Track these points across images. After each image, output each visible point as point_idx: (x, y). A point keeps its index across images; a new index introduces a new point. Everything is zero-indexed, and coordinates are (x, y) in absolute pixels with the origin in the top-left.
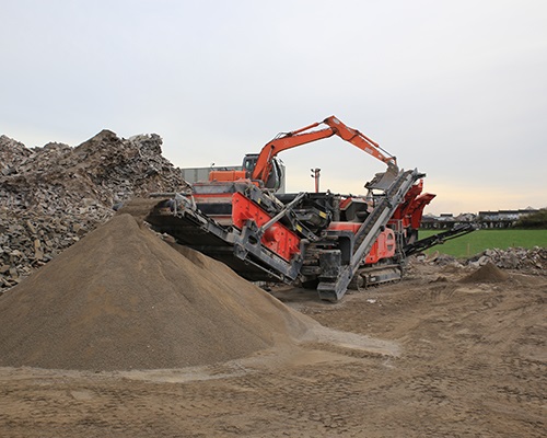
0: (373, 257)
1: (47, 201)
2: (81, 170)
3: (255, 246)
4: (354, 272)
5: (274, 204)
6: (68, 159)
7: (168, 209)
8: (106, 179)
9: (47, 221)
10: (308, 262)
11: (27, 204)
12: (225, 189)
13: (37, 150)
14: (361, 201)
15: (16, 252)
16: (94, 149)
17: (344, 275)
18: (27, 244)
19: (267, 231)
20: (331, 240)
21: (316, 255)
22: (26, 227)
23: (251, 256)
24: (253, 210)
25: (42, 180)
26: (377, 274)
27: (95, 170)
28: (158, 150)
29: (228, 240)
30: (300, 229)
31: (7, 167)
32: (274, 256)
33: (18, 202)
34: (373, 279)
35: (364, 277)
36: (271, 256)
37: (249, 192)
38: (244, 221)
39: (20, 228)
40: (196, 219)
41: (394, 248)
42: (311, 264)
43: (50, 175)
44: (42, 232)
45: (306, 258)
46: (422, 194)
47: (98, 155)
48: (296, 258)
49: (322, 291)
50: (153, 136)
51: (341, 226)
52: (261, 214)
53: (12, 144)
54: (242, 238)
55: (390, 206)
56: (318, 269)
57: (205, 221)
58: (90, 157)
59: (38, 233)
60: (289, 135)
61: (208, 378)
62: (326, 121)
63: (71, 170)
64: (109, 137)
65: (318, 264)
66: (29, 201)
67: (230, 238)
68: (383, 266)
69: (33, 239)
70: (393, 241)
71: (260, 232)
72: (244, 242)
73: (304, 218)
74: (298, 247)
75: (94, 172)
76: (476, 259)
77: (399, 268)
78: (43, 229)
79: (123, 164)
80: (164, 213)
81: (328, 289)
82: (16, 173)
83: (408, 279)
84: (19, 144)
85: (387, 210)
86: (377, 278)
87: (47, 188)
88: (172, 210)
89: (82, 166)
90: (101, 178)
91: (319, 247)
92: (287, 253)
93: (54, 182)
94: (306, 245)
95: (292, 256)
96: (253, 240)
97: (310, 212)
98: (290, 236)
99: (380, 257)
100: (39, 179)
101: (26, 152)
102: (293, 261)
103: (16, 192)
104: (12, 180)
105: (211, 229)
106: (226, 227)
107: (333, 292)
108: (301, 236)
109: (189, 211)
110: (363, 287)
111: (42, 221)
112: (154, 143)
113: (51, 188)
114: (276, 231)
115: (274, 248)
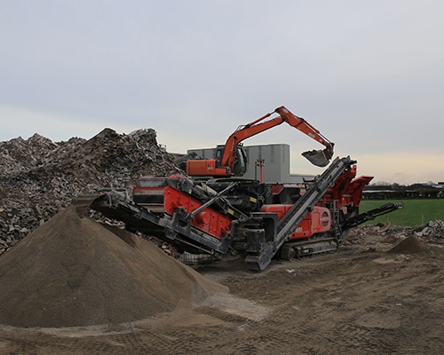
0: (307, 232)
1: (60, 187)
2: (87, 161)
3: (185, 228)
4: (278, 247)
5: (206, 193)
6: (77, 153)
7: (106, 202)
8: (109, 167)
9: (51, 204)
10: (238, 239)
11: (45, 189)
12: (159, 183)
13: (62, 144)
14: (295, 186)
15: (24, 230)
16: (97, 144)
17: (267, 249)
18: (34, 223)
19: (197, 215)
20: (256, 221)
21: (244, 233)
22: (35, 209)
23: (180, 235)
24: (184, 200)
25: (58, 170)
26: (311, 246)
27: (99, 160)
28: (154, 141)
29: (160, 224)
30: (231, 212)
31: (35, 160)
32: (204, 235)
33: (38, 188)
34: (307, 251)
35: (296, 250)
36: (201, 235)
37: (180, 185)
38: (175, 209)
39: (30, 210)
40: (130, 209)
41: (329, 224)
42: (241, 241)
43: (63, 165)
44: (46, 213)
45: (236, 236)
46: (357, 177)
47: (101, 149)
48: (226, 236)
49: (248, 263)
50: (150, 130)
51: (271, 208)
52: (193, 203)
53: (41, 140)
54: (172, 222)
55: (318, 190)
56: (245, 245)
57: (137, 210)
58: (95, 151)
59: (43, 214)
60: (248, 126)
61: (101, 334)
62: (277, 110)
63: (79, 161)
64: (109, 134)
65: (246, 241)
66: (47, 187)
67: (162, 222)
68: (319, 239)
69: (39, 219)
70: (329, 218)
71: (189, 217)
72: (174, 225)
73: (236, 203)
74: (230, 226)
75: (98, 162)
76: (420, 230)
77: (335, 240)
78: (47, 211)
79: (122, 155)
80: (103, 205)
81: (253, 261)
82: (41, 164)
83: (346, 249)
84: (47, 140)
85: (315, 193)
86: (310, 250)
87: (61, 176)
88: (108, 203)
89: (89, 158)
90: (104, 167)
91: (246, 227)
92: (219, 233)
93: (67, 171)
94: (236, 225)
95: (223, 234)
96: (183, 224)
97: (241, 198)
98: (222, 218)
99: (313, 232)
100: (55, 169)
101: (52, 146)
102: (223, 238)
103: (38, 180)
104: (34, 171)
105: (143, 216)
106: (159, 214)
107: (257, 264)
108: (232, 218)
109: (122, 203)
110: (296, 257)
111: (47, 205)
112: (149, 137)
113: (64, 175)
114: (205, 215)
115: (205, 229)
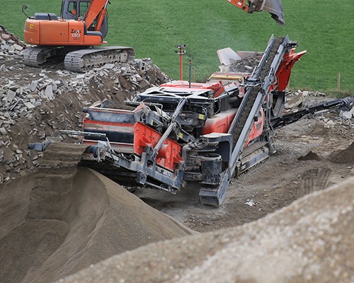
3: (151, 168)
4: (232, 173)
10: (190, 168)
12: (123, 118)
17: (224, 179)
19: (160, 150)
21: (198, 161)
23: (149, 178)
24: (148, 134)
26: (248, 160)
30: (181, 136)
34: (245, 167)
36: (162, 172)
37: (144, 117)
38: (143, 147)
40: (112, 159)
41: (262, 125)
42: (193, 171)
45: (188, 165)
49: (204, 197)
52: (154, 135)
54: (142, 164)
55: (263, 91)
56: (200, 176)
57: (117, 159)
65: (200, 170)
67: (133, 166)
70: (262, 118)
71: (155, 154)
72: (144, 168)
74: (181, 155)
81: (210, 195)
86: (247, 164)
91: (200, 154)
92: (172, 164)
94: (188, 152)
95: (176, 165)
96: (149, 162)
97: (190, 117)
98: (174, 146)
99: (249, 140)
102: (177, 171)
105: (120, 163)
107: (215, 198)
108: (182, 142)
109: (107, 154)
114: (167, 148)
